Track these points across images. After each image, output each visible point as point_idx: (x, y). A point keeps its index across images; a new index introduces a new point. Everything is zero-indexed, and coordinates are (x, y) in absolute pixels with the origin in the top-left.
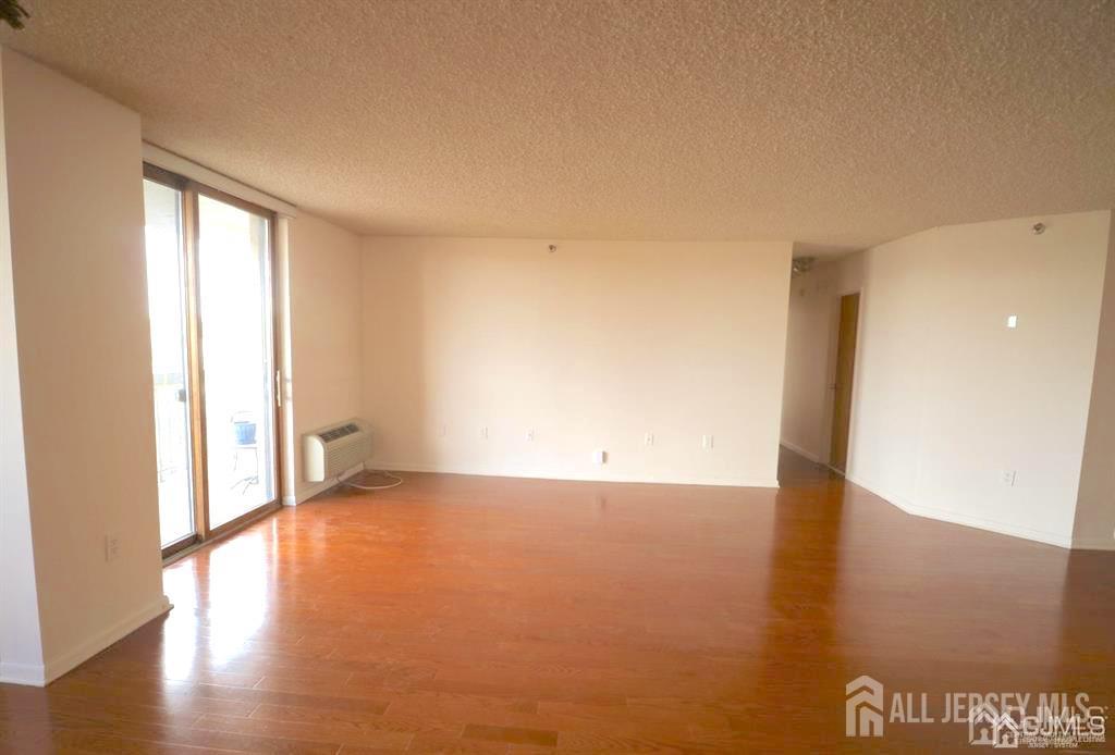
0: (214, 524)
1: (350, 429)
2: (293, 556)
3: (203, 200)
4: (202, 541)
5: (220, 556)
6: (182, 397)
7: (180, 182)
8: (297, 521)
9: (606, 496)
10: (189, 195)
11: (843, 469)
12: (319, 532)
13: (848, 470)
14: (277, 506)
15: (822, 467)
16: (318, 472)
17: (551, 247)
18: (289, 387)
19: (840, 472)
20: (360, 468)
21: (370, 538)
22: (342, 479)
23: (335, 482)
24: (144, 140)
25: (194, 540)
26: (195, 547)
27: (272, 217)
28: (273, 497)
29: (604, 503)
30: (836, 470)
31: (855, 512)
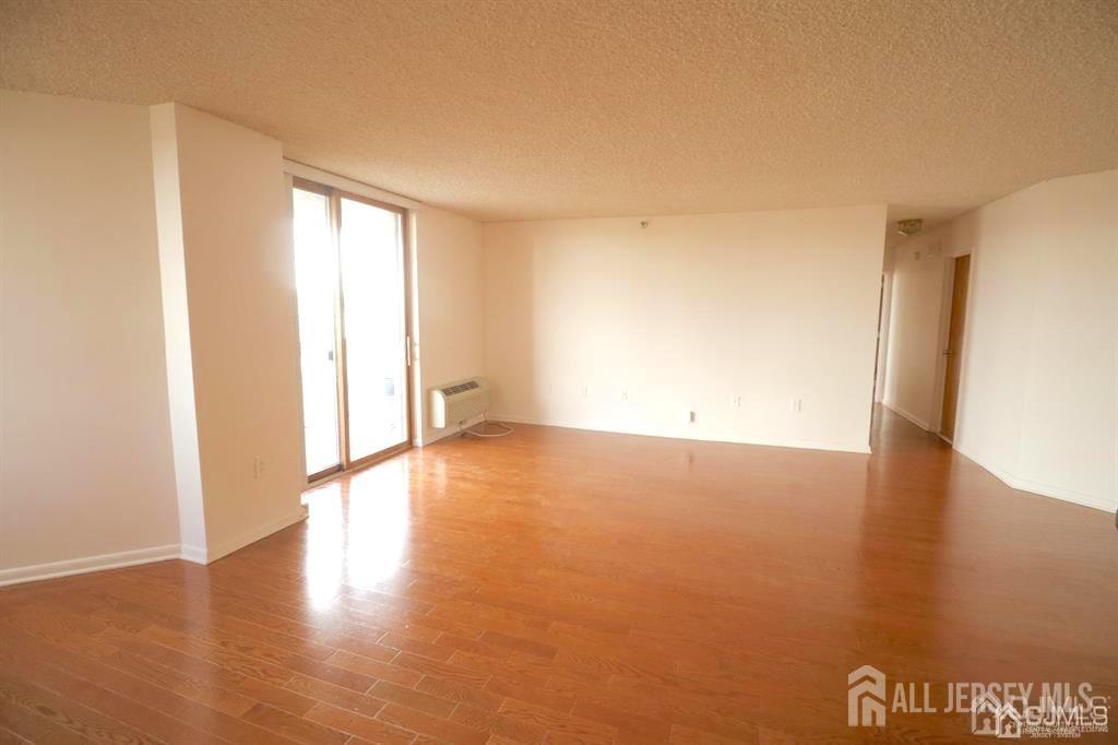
0: (353, 458)
1: (472, 385)
2: (420, 486)
3: (345, 202)
4: (345, 469)
5: (359, 481)
6: (331, 357)
7: (327, 191)
8: (423, 459)
9: (694, 452)
10: (334, 199)
11: (951, 438)
12: (441, 468)
13: (955, 438)
14: (409, 446)
15: (931, 436)
16: (440, 420)
17: (643, 224)
18: (417, 350)
19: (949, 441)
20: (481, 418)
21: (468, 476)
22: (464, 427)
23: (456, 429)
24: (284, 158)
25: (339, 468)
26: (340, 474)
27: (404, 212)
28: (405, 438)
29: (691, 460)
30: (946, 439)
31: (962, 483)
